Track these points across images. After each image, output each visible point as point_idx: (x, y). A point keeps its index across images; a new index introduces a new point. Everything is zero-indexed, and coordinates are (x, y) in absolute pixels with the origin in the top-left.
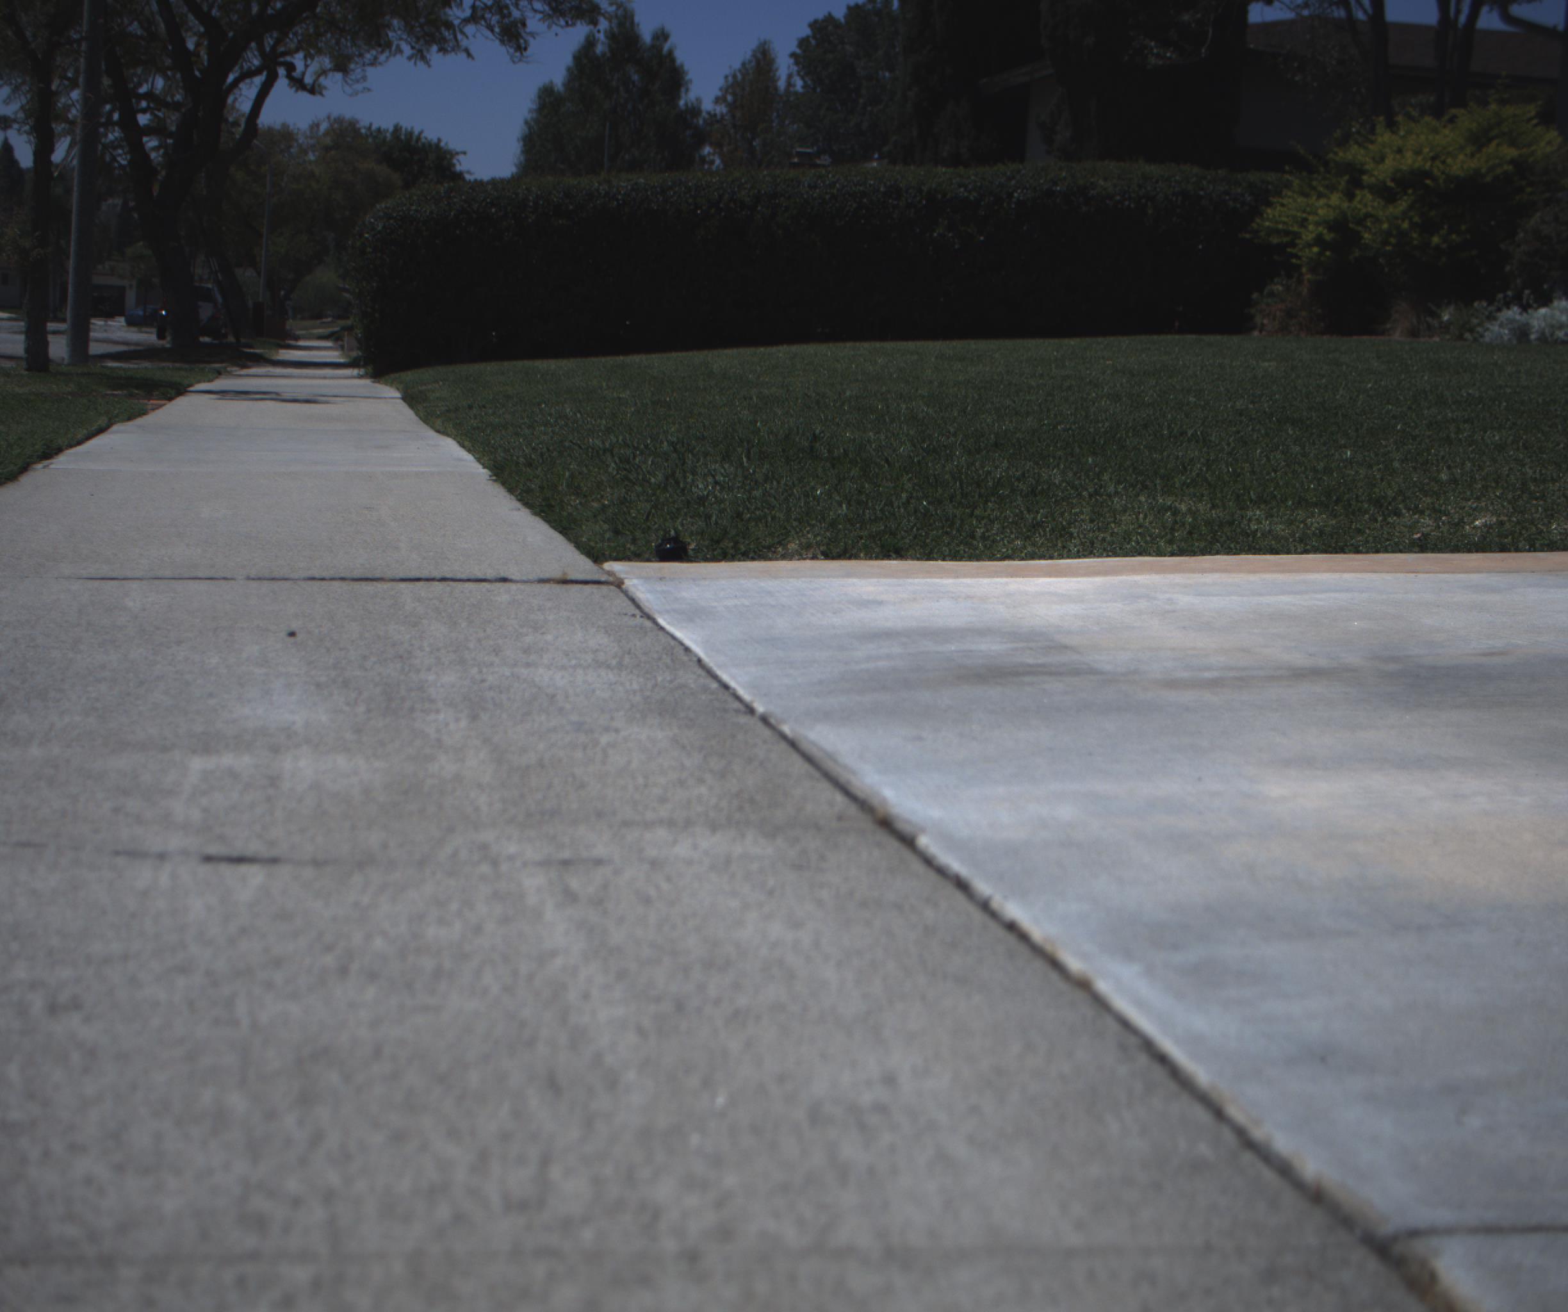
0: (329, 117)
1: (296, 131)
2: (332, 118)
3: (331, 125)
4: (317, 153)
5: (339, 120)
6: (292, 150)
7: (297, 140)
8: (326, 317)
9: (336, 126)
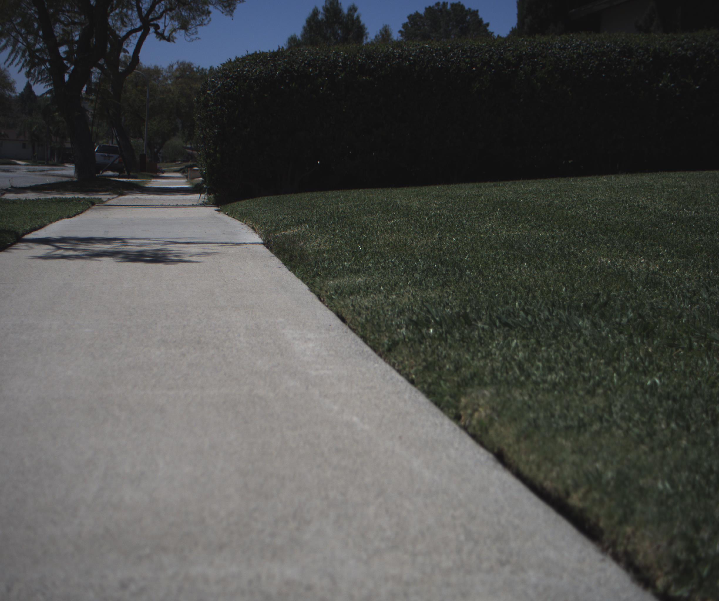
0: (178, 62)
1: (161, 69)
2: (179, 62)
3: (179, 66)
4: (172, 80)
5: (183, 63)
6: (160, 79)
7: (162, 74)
8: (178, 161)
9: (181, 66)
